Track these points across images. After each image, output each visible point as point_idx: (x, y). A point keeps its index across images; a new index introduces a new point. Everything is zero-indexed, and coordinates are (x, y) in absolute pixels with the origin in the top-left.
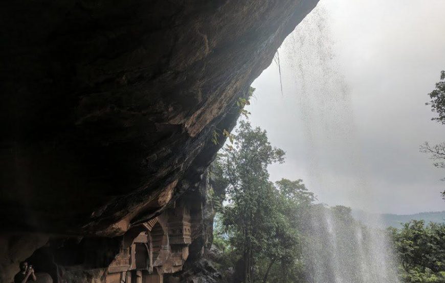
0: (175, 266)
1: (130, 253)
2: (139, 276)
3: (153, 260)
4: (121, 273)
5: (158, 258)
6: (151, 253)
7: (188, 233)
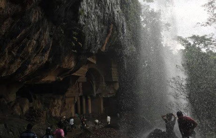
0: (110, 94)
1: (79, 87)
2: (89, 99)
3: (96, 90)
4: (74, 97)
5: (99, 89)
6: (94, 86)
7: (116, 75)
